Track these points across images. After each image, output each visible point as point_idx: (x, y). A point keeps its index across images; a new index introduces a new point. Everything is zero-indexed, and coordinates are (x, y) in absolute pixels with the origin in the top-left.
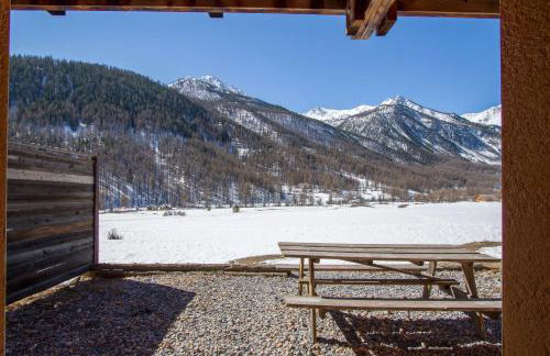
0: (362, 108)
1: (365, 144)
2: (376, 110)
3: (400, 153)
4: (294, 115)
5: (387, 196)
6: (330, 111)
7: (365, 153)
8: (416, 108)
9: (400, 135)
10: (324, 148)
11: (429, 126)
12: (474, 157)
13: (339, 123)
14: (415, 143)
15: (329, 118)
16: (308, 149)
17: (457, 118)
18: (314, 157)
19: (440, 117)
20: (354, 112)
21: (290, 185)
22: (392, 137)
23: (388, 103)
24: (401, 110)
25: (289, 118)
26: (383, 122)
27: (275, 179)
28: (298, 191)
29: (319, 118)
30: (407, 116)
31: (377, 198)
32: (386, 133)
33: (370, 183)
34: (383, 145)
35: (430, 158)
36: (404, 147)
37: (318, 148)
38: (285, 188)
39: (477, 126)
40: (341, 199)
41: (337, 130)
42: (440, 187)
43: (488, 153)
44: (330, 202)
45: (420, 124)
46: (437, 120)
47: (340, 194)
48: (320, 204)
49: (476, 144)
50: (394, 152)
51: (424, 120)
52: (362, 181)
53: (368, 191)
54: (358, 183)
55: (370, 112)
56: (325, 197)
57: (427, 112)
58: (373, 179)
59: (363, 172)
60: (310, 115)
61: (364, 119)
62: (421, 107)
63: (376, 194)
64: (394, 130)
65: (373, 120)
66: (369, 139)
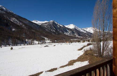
0: (46, 22)
1: (46, 30)
2: (49, 22)
3: (53, 32)
4: (29, 21)
5: (51, 42)
6: (38, 21)
7: (46, 32)
8: (57, 23)
9: (53, 29)
10: (37, 30)
11: (59, 27)
12: (66, 34)
13: (41, 24)
14: (56, 31)
15: (38, 23)
16: (33, 30)
17: (64, 26)
18: (34, 33)
19: (61, 25)
20: (44, 22)
21: (28, 39)
22: (52, 29)
23: (51, 21)
24: (54, 23)
25: (28, 22)
26: (50, 25)
27: (24, 38)
28: (30, 41)
29: (36, 23)
30: (55, 25)
31: (49, 42)
32: (51, 28)
33: (47, 39)
34: (50, 30)
35: (59, 34)
36: (54, 31)
37: (35, 30)
38: (27, 40)
39: (67, 28)
40: (41, 43)
41: (40, 26)
42: (61, 40)
43: (68, 33)
44: (38, 44)
45: (57, 26)
46: (60, 26)
47: (41, 41)
48: (36, 44)
49: (67, 32)
51: (58, 26)
52: (46, 38)
53: (47, 41)
54: (45, 39)
55: (47, 23)
56: (37, 42)
57: (59, 24)
58: (48, 38)
59: (46, 36)
60: (33, 21)
61: (46, 24)
62: (58, 23)
64: (52, 27)
65: (48, 25)
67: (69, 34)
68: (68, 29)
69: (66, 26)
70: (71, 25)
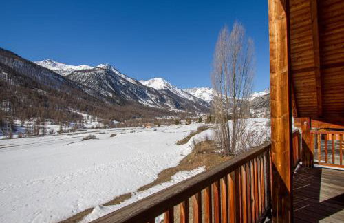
0: (84, 67)
1: (87, 91)
2: (93, 70)
3: (108, 98)
4: (27, 62)
5: (102, 125)
6: (60, 65)
7: (86, 97)
8: (117, 73)
9: (108, 87)
10: (55, 91)
11: (124, 84)
12: (145, 103)
13: (67, 74)
14: (116, 93)
15: (58, 69)
16: (39, 91)
17: (137, 82)
18: (46, 99)
19: (129, 80)
20: (78, 68)
21: (23, 119)
22: (105, 89)
23: (101, 67)
24: (108, 72)
25: (21, 64)
26: (98, 78)
27: (6, 114)
28: (30, 124)
29: (51, 68)
30: (113, 77)
31: (95, 126)
32: (100, 85)
33: (90, 117)
34: (98, 92)
35: (124, 102)
36: (111, 95)
37: (49, 91)
38: (18, 122)
39: (145, 87)
40: (70, 128)
41: (66, 79)
42: (129, 119)
43: (150, 101)
44: (61, 132)
45: (119, 82)
46: (127, 82)
47: (68, 125)
48: (52, 133)
49: (145, 97)
50: (105, 97)
51: (121, 81)
52: (85, 115)
53: (89, 122)
54: (82, 117)
55: (90, 70)
56: (56, 128)
57: (123, 76)
58: (91, 114)
59: (85, 110)
60: (41, 63)
61: (86, 74)
62: (120, 73)
63: (95, 124)
64: (105, 84)
65: (92, 76)
66: (89, 88)
67: (152, 102)
68: (150, 90)
69: (145, 83)
70: (156, 79)
